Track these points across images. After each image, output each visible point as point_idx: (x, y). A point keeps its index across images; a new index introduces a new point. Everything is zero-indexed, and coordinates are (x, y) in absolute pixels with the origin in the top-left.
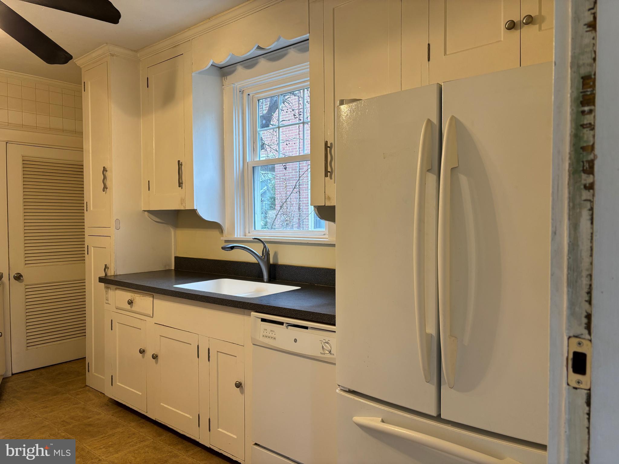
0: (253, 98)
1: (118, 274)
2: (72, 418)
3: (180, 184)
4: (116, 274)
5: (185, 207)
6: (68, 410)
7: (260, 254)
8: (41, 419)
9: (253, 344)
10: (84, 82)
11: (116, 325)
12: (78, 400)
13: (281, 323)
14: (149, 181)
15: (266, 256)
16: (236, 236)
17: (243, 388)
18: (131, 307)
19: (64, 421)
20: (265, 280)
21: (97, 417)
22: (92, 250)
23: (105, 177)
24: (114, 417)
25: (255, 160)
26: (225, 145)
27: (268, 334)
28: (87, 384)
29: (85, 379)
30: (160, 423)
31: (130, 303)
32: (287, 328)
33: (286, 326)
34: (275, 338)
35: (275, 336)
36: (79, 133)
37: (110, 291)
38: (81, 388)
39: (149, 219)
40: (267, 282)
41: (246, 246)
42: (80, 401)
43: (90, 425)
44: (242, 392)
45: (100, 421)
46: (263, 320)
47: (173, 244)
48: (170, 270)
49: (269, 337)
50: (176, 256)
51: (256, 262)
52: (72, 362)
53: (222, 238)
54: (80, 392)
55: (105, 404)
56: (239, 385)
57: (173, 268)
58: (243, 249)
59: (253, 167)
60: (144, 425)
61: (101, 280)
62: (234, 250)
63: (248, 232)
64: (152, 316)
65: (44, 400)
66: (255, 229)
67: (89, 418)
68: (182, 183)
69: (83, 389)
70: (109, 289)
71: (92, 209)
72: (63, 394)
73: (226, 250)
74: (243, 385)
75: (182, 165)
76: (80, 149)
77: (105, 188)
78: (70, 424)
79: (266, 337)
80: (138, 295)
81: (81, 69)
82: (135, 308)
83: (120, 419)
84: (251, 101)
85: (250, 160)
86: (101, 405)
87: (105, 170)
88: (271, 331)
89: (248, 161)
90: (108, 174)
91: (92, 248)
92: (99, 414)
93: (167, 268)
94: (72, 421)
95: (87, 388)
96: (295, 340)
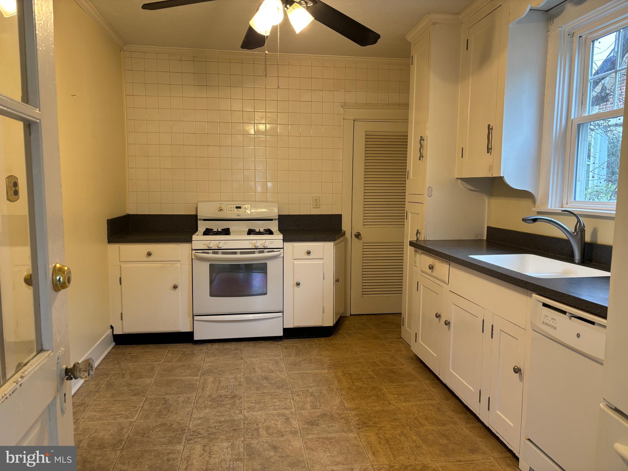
0: (586, 40)
1: (427, 240)
2: (382, 362)
3: (489, 150)
4: (426, 239)
5: (492, 174)
6: (381, 354)
7: (571, 229)
8: (359, 356)
9: (533, 330)
10: (412, 56)
11: (421, 288)
12: (391, 348)
13: (564, 312)
14: (463, 148)
15: (579, 233)
16: (549, 207)
17: (522, 374)
18: (432, 272)
19: (374, 362)
20: (577, 261)
21: (400, 366)
22: (410, 215)
23: (421, 146)
24: (414, 371)
25: (582, 116)
26: (545, 101)
27: (548, 322)
28: (402, 337)
29: (400, 332)
30: (449, 388)
31: (431, 267)
32: (570, 319)
33: (569, 317)
34: (555, 328)
35: (555, 325)
36: (406, 105)
37: (417, 254)
38: (397, 338)
39: (463, 187)
40: (578, 264)
41: (552, 219)
42: (392, 349)
43: (393, 372)
44: (521, 378)
45: (402, 371)
46: (545, 305)
47: (486, 213)
48: (481, 241)
49: (549, 326)
50: (489, 226)
51: (566, 238)
52: (397, 314)
53: (533, 209)
54: (395, 341)
55: (411, 358)
56: (517, 370)
57: (485, 238)
58: (549, 222)
59: (579, 125)
60: (436, 386)
61: (412, 244)
62: (536, 223)
63: (565, 203)
64: (448, 283)
65: (366, 341)
66: (575, 199)
67: (394, 365)
68: (491, 149)
69: (397, 340)
70: (417, 253)
71: (411, 177)
72: (382, 339)
73: (527, 223)
74: (522, 371)
75: (492, 129)
76: (406, 120)
77: (421, 156)
78: (378, 367)
79: (546, 324)
80: (438, 261)
81: (411, 43)
82: (434, 274)
83: (418, 374)
84: (584, 43)
85: (576, 117)
86: (407, 358)
87: (422, 139)
88: (552, 319)
89: (572, 117)
90: (424, 143)
91: (410, 213)
92: (403, 364)
93: (479, 238)
94: (380, 364)
95: (401, 339)
96: (578, 335)
